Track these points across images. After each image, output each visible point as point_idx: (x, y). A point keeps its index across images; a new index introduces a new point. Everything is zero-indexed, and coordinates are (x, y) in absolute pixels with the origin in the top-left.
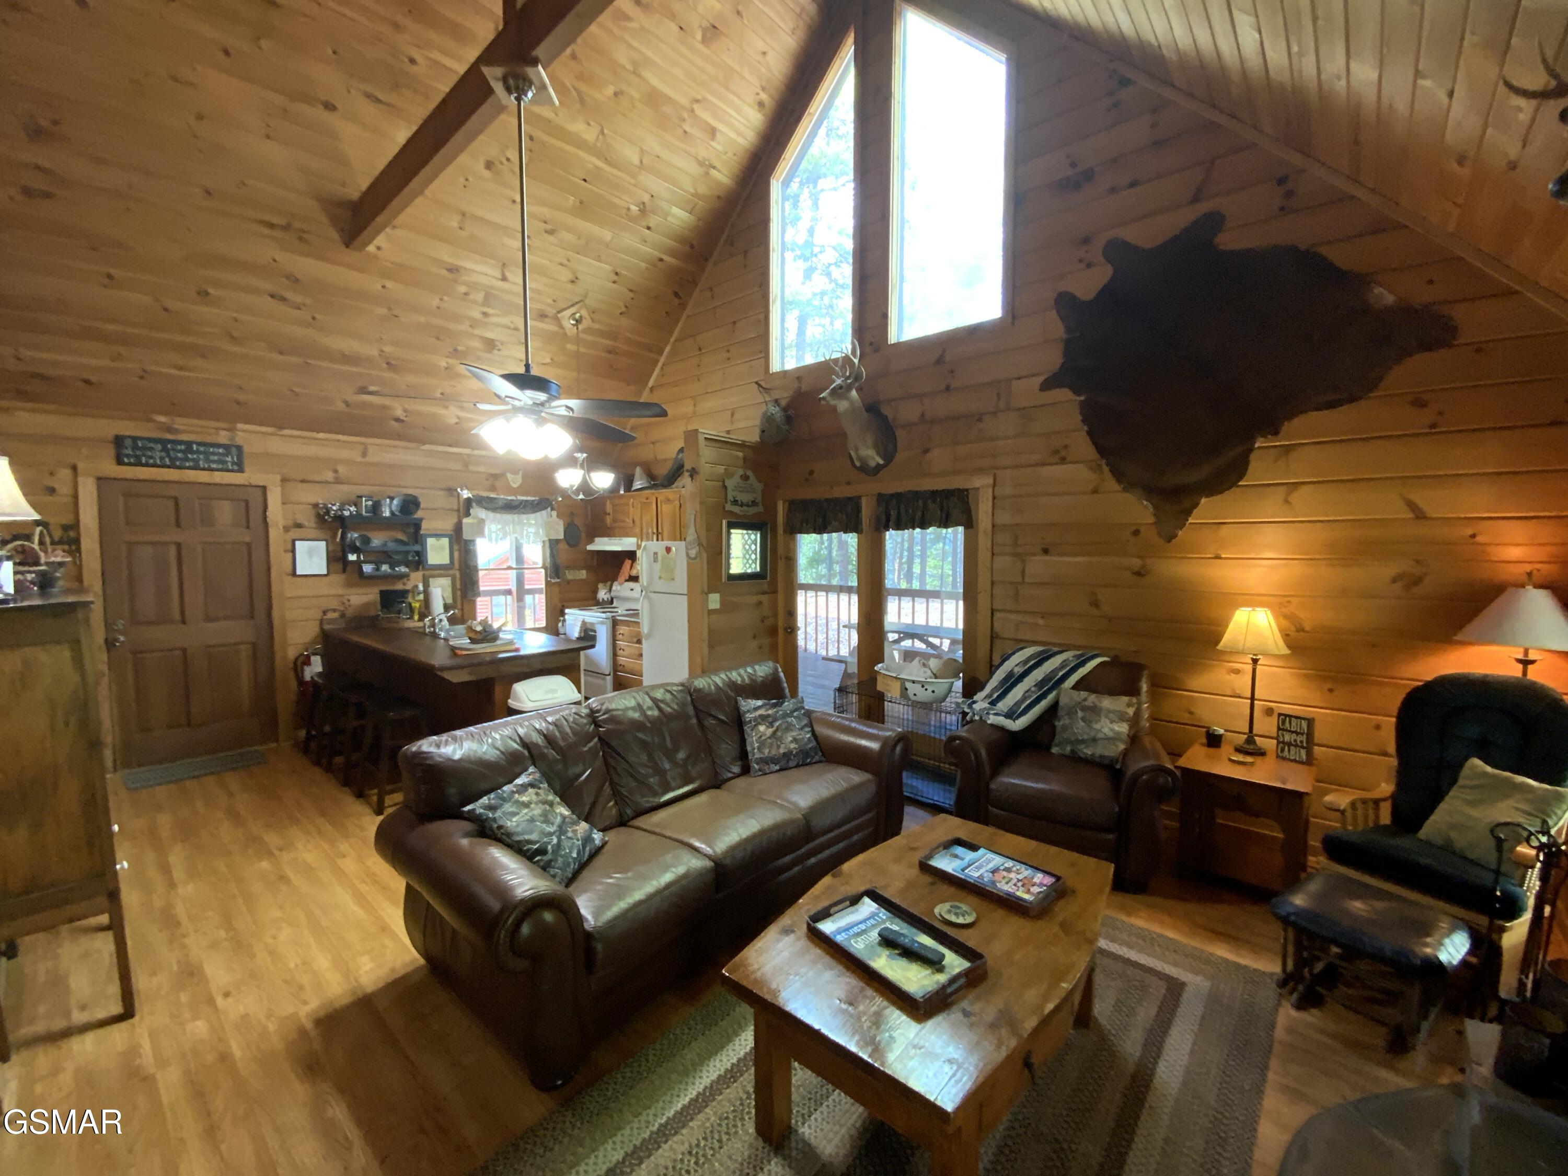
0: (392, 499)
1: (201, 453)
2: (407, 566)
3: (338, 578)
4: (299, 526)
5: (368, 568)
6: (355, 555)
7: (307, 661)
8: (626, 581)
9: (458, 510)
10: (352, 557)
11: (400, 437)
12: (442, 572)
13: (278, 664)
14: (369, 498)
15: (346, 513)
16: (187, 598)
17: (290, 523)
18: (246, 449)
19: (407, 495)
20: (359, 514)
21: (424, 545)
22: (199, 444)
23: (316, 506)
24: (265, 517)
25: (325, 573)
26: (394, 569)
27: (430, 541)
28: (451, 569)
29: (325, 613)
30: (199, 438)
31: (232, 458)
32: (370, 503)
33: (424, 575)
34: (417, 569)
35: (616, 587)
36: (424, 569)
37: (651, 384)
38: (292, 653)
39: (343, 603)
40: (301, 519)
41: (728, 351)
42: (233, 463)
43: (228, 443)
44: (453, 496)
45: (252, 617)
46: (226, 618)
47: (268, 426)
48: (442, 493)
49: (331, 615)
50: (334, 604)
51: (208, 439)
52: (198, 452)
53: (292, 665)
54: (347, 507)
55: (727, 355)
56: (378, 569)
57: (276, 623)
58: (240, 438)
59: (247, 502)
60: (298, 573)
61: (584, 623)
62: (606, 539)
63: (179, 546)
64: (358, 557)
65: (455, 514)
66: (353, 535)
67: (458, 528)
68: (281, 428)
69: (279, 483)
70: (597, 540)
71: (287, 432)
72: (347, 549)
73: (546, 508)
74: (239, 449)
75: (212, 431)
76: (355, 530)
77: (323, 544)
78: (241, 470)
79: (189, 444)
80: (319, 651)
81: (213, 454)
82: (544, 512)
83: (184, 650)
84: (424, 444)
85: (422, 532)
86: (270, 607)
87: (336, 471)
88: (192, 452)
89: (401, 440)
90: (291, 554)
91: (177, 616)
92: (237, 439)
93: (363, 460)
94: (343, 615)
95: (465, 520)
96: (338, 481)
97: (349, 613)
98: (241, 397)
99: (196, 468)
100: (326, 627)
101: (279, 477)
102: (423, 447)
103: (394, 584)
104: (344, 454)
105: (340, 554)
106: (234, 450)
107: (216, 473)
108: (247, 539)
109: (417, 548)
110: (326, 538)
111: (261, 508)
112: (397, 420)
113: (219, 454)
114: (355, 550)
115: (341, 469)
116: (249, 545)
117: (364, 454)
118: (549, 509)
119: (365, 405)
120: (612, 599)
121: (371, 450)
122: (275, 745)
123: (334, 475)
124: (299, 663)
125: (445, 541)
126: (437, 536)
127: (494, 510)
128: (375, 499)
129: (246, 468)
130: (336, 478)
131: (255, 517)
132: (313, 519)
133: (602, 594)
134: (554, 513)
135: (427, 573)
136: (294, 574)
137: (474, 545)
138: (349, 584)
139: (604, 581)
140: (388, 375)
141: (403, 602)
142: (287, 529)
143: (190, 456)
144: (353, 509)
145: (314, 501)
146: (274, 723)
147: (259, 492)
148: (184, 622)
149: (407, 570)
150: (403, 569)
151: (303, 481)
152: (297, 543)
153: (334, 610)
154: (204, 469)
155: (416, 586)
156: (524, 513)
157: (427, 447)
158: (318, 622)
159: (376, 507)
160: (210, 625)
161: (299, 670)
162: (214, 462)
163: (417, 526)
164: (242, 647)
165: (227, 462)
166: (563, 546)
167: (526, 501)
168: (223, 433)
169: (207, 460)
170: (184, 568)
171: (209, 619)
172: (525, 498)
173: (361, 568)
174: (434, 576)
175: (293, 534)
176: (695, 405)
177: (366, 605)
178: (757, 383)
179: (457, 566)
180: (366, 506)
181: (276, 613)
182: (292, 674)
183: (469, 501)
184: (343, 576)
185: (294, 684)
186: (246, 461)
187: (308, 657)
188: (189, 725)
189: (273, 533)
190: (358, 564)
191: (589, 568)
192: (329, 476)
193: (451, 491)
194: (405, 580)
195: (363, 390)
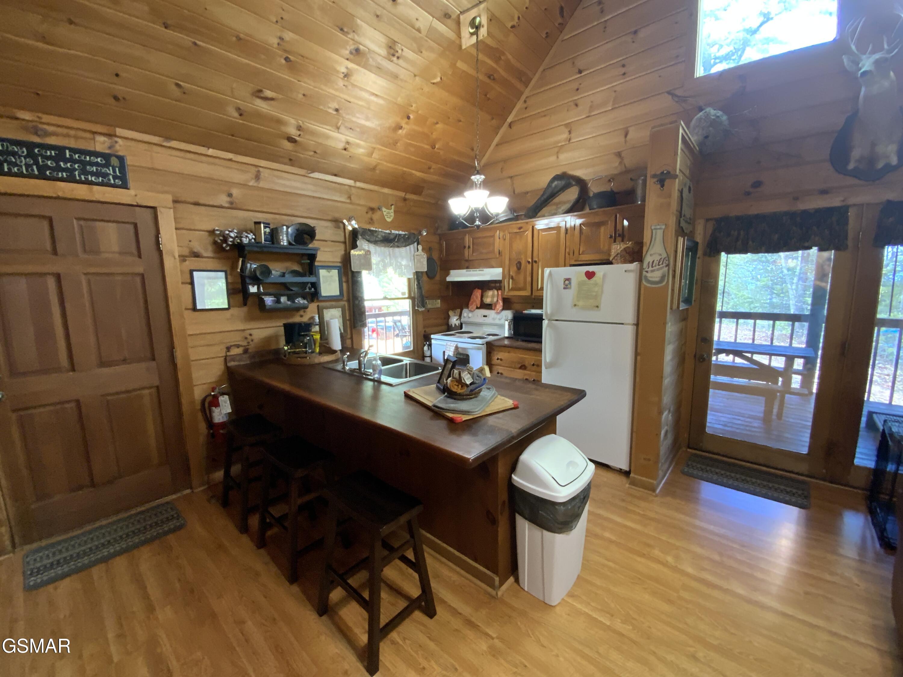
0: (288, 227)
1: (75, 161)
2: (304, 298)
3: (239, 312)
4: (196, 255)
5: (269, 300)
6: (256, 287)
7: (215, 403)
8: (477, 308)
9: (345, 243)
10: (253, 289)
11: (291, 162)
12: (333, 303)
13: (185, 408)
14: (267, 225)
15: (245, 241)
16: (74, 340)
17: (186, 252)
18: (129, 161)
19: (301, 224)
20: (257, 242)
21: (317, 276)
22: (73, 151)
23: (212, 232)
24: (158, 243)
25: (227, 307)
26: (294, 302)
27: (323, 273)
28: (341, 300)
29: (228, 349)
30: (72, 144)
31: (114, 171)
32: (268, 230)
33: (318, 306)
34: (312, 301)
35: (465, 313)
36: (319, 301)
37: (509, 120)
38: (199, 393)
39: (246, 338)
40: (197, 247)
41: (624, 66)
42: (115, 177)
43: (107, 151)
44: (338, 227)
45: (154, 359)
46: (124, 361)
47: (155, 135)
48: (329, 224)
49: (235, 351)
50: (237, 339)
51: (82, 145)
52: (71, 160)
53: (199, 407)
54: (245, 234)
55: (623, 70)
56: (278, 301)
57: (179, 361)
58: (121, 148)
59: (135, 226)
60: (199, 307)
61: (457, 348)
62: (464, 271)
63: (58, 277)
64: (258, 288)
65: (342, 246)
66: (252, 266)
67: (347, 260)
68: (169, 138)
69: (171, 204)
70: (452, 272)
71: (174, 144)
72: (248, 281)
73: (414, 243)
74: (121, 159)
75: (88, 135)
76: (255, 260)
77: (222, 274)
78: (125, 186)
79: (61, 150)
80: (226, 391)
81: (91, 164)
82: (412, 246)
83: (78, 402)
84: (313, 172)
85: (316, 264)
86: (172, 347)
87: (230, 195)
88: (66, 161)
89: (292, 165)
90: (190, 286)
91: (64, 360)
92: (117, 147)
93: (255, 184)
94: (246, 351)
95: (353, 252)
96: (233, 206)
97: (252, 348)
98: (120, 89)
99: (71, 179)
100: (231, 364)
101: (170, 198)
102: (312, 175)
103: (292, 316)
104: (237, 177)
105: (240, 286)
106: (114, 161)
107: (96, 188)
108: (141, 270)
109: (312, 279)
110: (224, 269)
111: (153, 232)
112: (291, 140)
113: (97, 164)
114: (256, 281)
115: (235, 192)
116: (142, 276)
117: (257, 177)
118: (416, 244)
119: (259, 116)
120: (461, 324)
121: (265, 173)
122: (188, 491)
123: (228, 199)
124: (207, 405)
125: (335, 272)
126: (328, 267)
127: (375, 242)
128: (272, 226)
129: (131, 184)
130: (231, 203)
131: (146, 242)
132: (210, 248)
133: (454, 321)
134: (420, 247)
135: (321, 304)
136: (194, 309)
137: (361, 277)
138: (251, 318)
139: (454, 309)
140: (285, 76)
141: (307, 335)
142: (183, 258)
143: (62, 164)
144: (251, 236)
145: (210, 228)
146: (187, 469)
147: (147, 215)
148: (73, 369)
149: (306, 302)
150: (300, 301)
151: (197, 204)
152: (195, 273)
153: (238, 346)
154: (80, 182)
155: (313, 318)
156: (398, 247)
157: (316, 175)
158: (223, 359)
159: (273, 235)
160: (105, 371)
161: (208, 412)
162: (93, 174)
163: (312, 257)
164: (146, 392)
165: (108, 175)
166: (425, 278)
167: (400, 235)
168: (102, 139)
169: (83, 172)
170: (68, 306)
171: (103, 364)
172: (397, 232)
173: (262, 301)
174: (327, 308)
175: (191, 263)
176: (570, 132)
177: (268, 340)
178: (669, 93)
179: (345, 298)
180: (265, 233)
181: (178, 354)
182: (200, 416)
183: (354, 234)
184: (245, 309)
185: (203, 427)
186: (130, 176)
187: (216, 398)
188: (93, 485)
189: (169, 263)
190: (258, 295)
191: (444, 299)
192: (223, 200)
193: (337, 222)
194: (301, 312)
195: (258, 94)
